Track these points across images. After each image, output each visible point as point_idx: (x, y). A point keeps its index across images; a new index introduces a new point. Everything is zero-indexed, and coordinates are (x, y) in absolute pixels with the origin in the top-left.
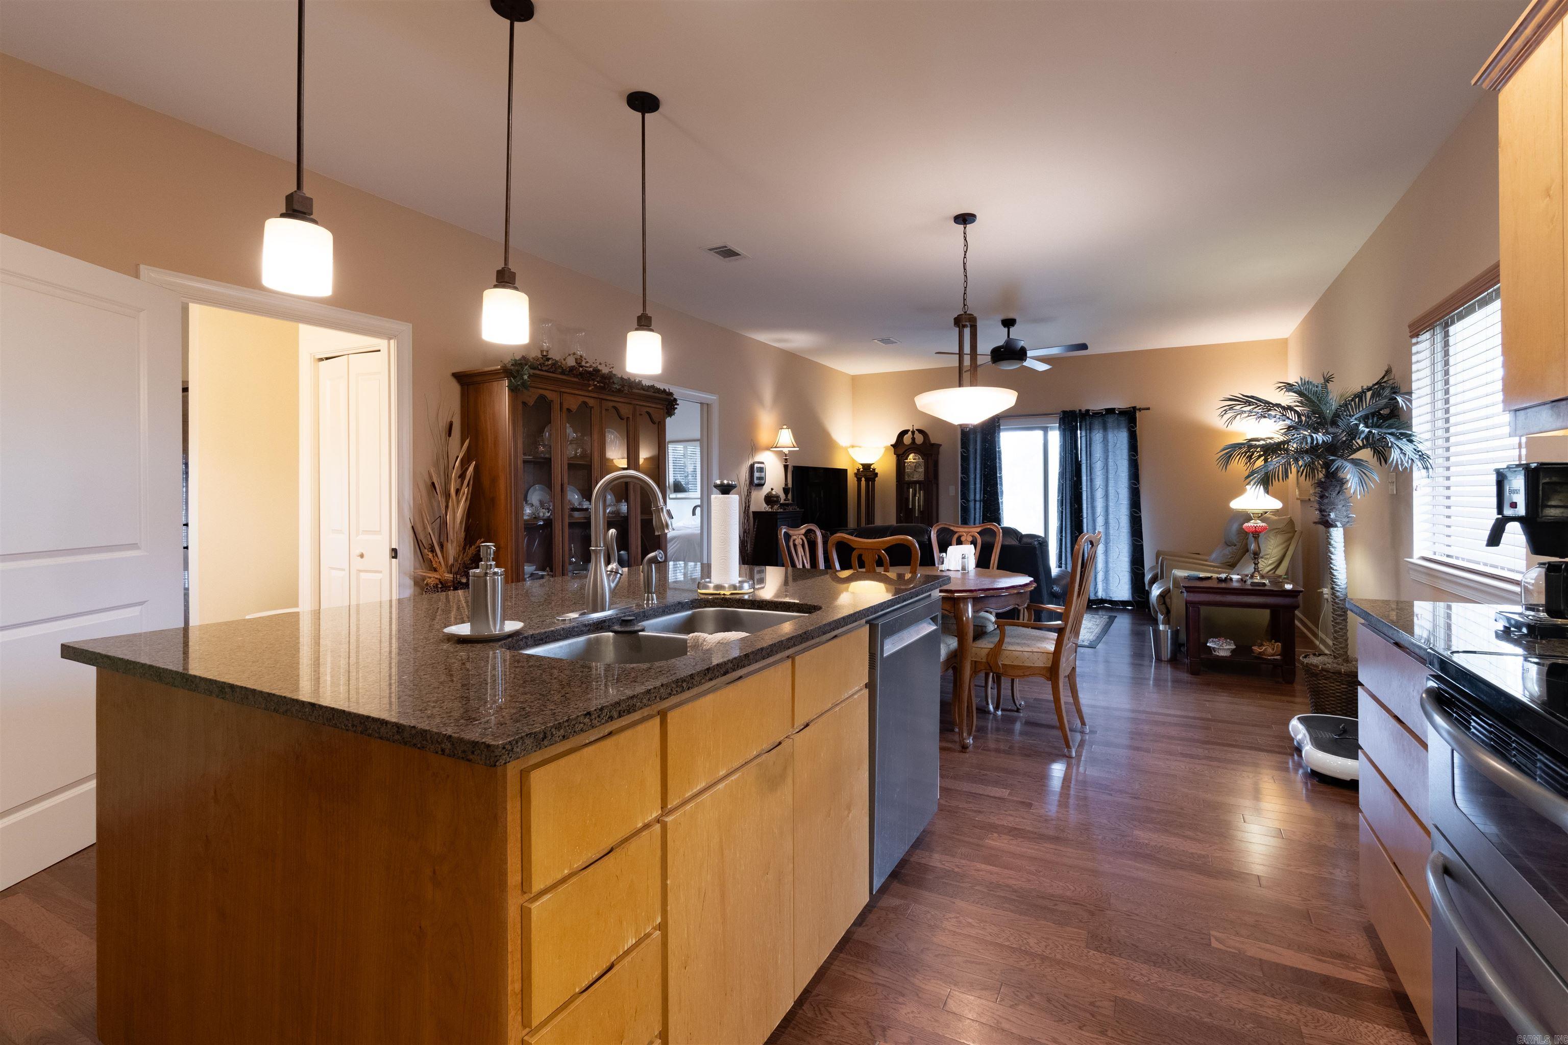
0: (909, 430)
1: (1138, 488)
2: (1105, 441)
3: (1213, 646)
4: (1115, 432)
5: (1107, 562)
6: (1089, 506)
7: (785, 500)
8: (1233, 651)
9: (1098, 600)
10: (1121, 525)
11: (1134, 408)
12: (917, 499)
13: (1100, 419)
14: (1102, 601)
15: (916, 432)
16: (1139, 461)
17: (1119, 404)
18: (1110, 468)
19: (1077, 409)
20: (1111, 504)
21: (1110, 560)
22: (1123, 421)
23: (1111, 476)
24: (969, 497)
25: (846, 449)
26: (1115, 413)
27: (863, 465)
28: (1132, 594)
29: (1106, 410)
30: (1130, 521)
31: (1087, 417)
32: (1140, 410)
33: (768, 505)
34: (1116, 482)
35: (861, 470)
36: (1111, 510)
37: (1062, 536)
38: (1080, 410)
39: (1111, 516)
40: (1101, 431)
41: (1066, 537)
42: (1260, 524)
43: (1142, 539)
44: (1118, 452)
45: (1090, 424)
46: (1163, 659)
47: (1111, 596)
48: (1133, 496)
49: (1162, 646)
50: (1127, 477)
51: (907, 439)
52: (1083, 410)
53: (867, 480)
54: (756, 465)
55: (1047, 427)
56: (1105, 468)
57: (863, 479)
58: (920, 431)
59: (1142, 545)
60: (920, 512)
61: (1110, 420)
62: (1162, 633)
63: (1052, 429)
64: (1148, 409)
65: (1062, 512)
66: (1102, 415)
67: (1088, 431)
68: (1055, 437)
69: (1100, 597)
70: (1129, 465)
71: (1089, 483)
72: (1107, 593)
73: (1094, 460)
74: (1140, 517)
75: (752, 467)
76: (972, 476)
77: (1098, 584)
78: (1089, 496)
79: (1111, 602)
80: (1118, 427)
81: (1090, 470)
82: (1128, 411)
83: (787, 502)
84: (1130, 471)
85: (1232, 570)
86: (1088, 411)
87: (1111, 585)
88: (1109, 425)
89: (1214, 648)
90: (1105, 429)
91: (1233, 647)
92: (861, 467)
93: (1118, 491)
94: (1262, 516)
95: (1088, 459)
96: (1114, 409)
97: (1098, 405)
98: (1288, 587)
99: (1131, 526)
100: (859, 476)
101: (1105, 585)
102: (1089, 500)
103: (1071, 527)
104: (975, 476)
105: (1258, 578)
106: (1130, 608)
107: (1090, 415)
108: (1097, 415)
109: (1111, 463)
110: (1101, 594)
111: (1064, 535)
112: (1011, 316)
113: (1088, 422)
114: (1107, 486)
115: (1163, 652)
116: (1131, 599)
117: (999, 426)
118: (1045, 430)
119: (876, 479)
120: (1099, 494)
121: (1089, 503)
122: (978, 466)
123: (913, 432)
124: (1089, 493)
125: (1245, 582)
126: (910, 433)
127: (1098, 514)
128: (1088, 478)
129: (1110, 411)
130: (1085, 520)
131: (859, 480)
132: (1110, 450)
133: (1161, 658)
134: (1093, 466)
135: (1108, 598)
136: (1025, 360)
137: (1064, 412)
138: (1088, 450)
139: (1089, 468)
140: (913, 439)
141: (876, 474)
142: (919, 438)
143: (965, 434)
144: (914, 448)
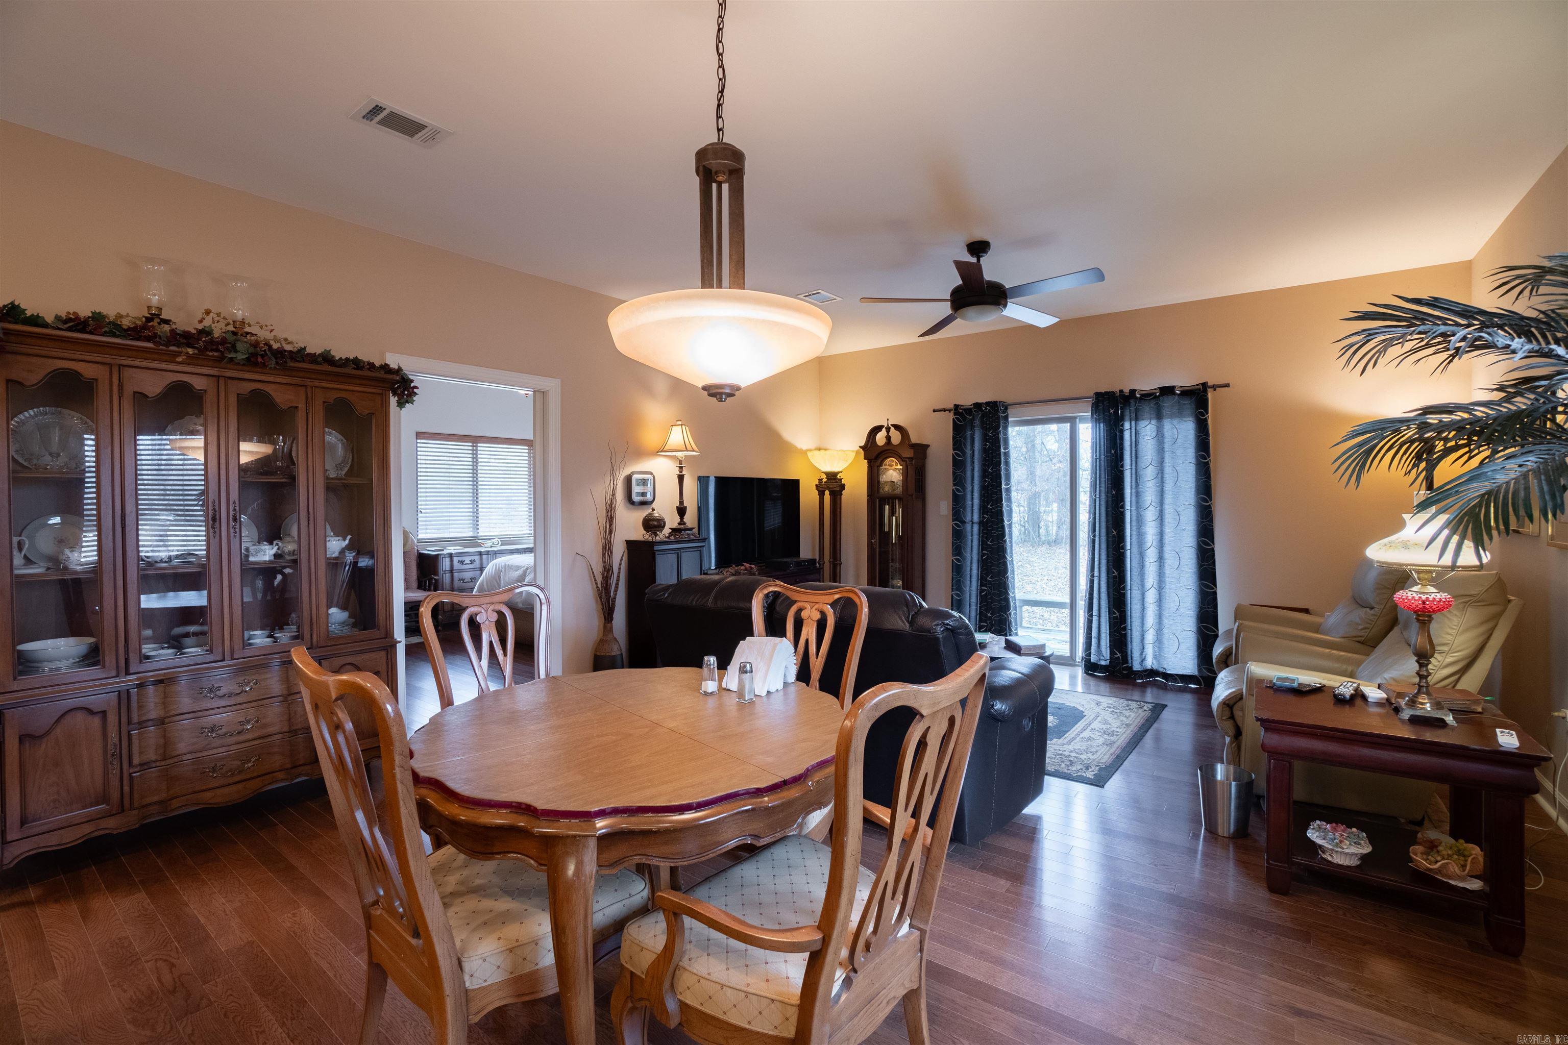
0: (882, 426)
1: (1209, 506)
2: (1160, 436)
3: (1319, 841)
4: (1175, 421)
5: (1160, 617)
6: (1134, 532)
7: (679, 524)
8: (1364, 858)
9: (1147, 670)
10: (1183, 561)
11: (1204, 385)
12: (894, 521)
13: (1152, 403)
14: (1152, 673)
15: (892, 429)
16: (1212, 466)
17: (1183, 379)
18: (1166, 476)
19: (1116, 389)
20: (1168, 530)
21: (1165, 614)
22: (1188, 405)
23: (1168, 488)
24: (965, 517)
25: (804, 453)
26: (1174, 394)
27: (827, 474)
28: (1199, 666)
29: (1161, 389)
30: (1197, 554)
31: (1132, 401)
32: (1214, 387)
33: (647, 531)
34: (1176, 498)
35: (825, 480)
36: (1167, 538)
37: (1093, 576)
38: (1121, 391)
39: (1167, 548)
40: (1154, 422)
41: (1099, 577)
42: (1433, 594)
43: (1215, 585)
44: (1179, 452)
45: (1136, 410)
46: (1220, 832)
47: (1165, 667)
48: (1202, 518)
49: (1219, 809)
50: (1193, 490)
51: (881, 438)
52: (1126, 391)
53: (833, 493)
54: (635, 477)
55: (1075, 418)
56: (1160, 476)
57: (827, 492)
58: (897, 427)
59: (1215, 593)
60: (899, 538)
61: (1168, 403)
62: (1219, 787)
63: (1083, 420)
64: (1227, 385)
65: (1094, 541)
66: (1156, 397)
67: (1133, 423)
68: (1087, 433)
69: (1149, 667)
70: (1196, 472)
71: (1134, 498)
72: (1159, 663)
73: (1142, 465)
74: (1213, 550)
75: (629, 479)
76: (969, 488)
77: (1146, 647)
78: (1134, 518)
79: (1166, 676)
80: (1180, 415)
81: (1136, 479)
82: (1196, 390)
83: (682, 526)
84: (1198, 480)
85: (1368, 654)
86: (1133, 392)
87: (1166, 650)
88: (1165, 411)
89: (1320, 846)
90: (1159, 417)
91: (1367, 849)
92: (824, 477)
93: (1179, 510)
94: (1437, 577)
95: (1134, 462)
96: (1174, 387)
97: (1147, 383)
98: (1508, 740)
99: (1198, 563)
100: (820, 489)
101: (1156, 649)
102: (1134, 524)
103: (1108, 562)
104: (973, 488)
105: (1428, 706)
106: (1193, 686)
107: (1136, 398)
108: (1147, 396)
109: (1168, 469)
110: (1150, 663)
111: (1096, 574)
112: (979, 235)
113: (1133, 408)
114: (1161, 503)
115: (1220, 821)
116: (1196, 673)
117: (1006, 418)
118: (1072, 420)
119: (843, 492)
120: (1150, 515)
121: (1134, 528)
122: (976, 474)
123: (888, 430)
124: (1134, 514)
125: (1397, 710)
126: (884, 429)
127: (1149, 544)
128: (1134, 491)
129: (1167, 391)
130: (1128, 553)
131: (821, 494)
132: (1166, 449)
133: (1216, 828)
134: (1141, 473)
135: (1161, 670)
136: (1005, 306)
137: (1098, 395)
138: (1134, 449)
139: (1134, 476)
140: (888, 438)
141: (844, 485)
142: (896, 437)
143: (958, 429)
144: (888, 451)
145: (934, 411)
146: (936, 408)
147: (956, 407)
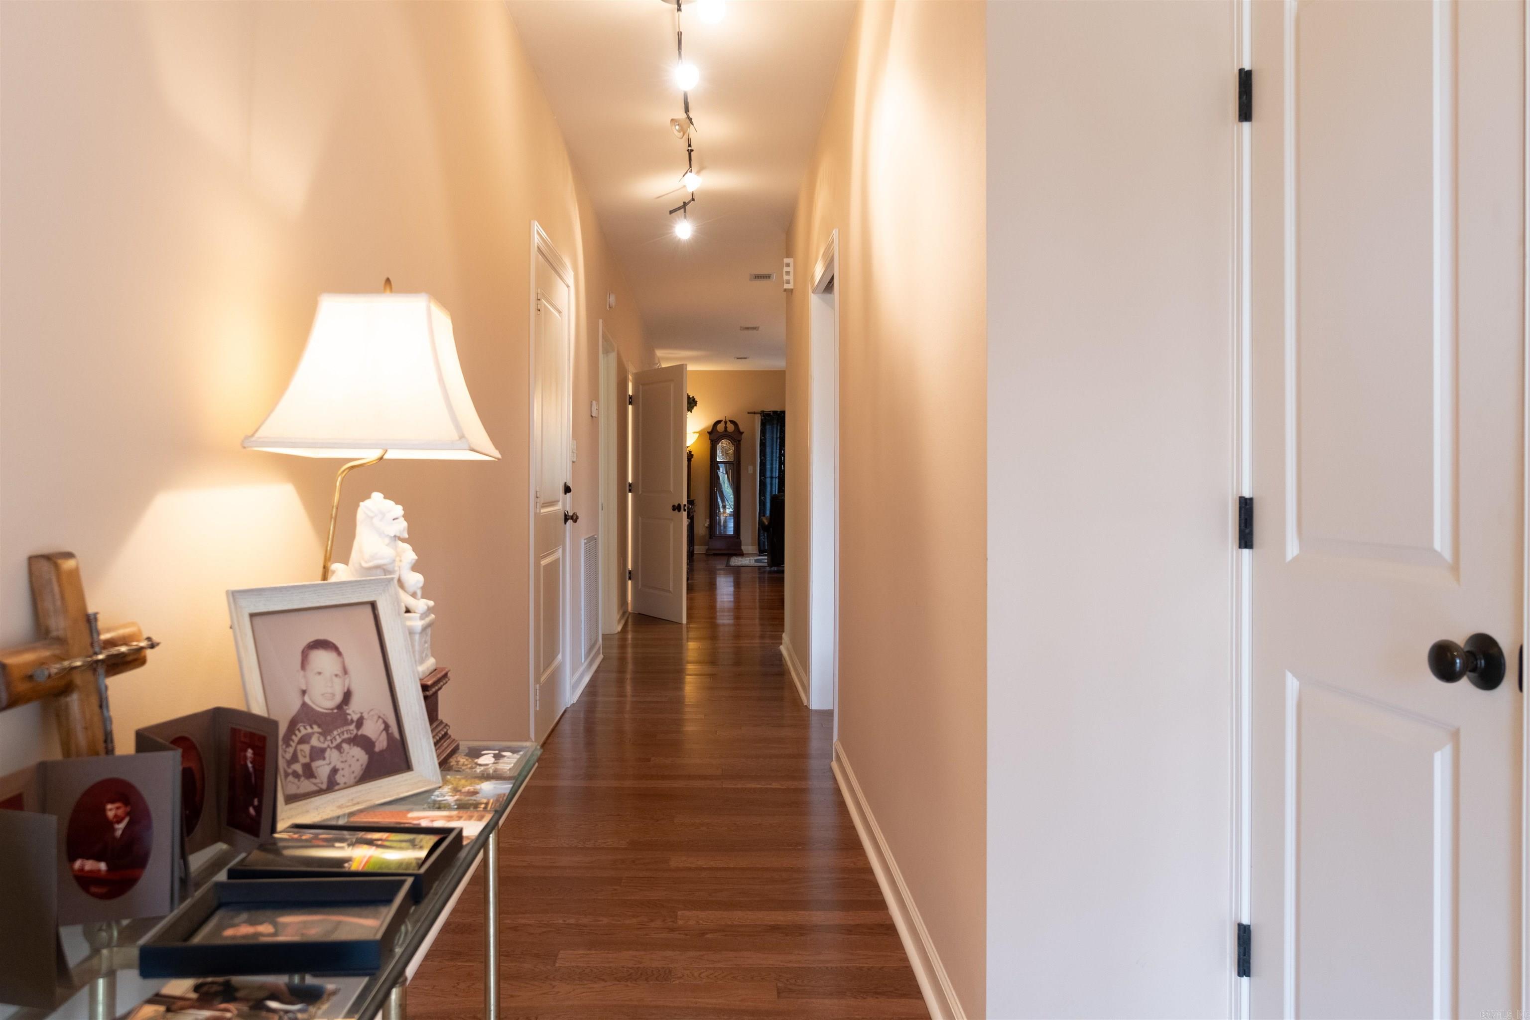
0: (722, 421)
15: (729, 423)
24: (767, 474)
51: (720, 428)
58: (732, 422)
117: (784, 421)
119: (692, 459)
123: (726, 423)
126: (723, 423)
140: (726, 428)
141: (693, 455)
142: (731, 428)
143: (763, 424)
144: (725, 435)
145: (749, 413)
146: (749, 411)
147: (763, 412)
